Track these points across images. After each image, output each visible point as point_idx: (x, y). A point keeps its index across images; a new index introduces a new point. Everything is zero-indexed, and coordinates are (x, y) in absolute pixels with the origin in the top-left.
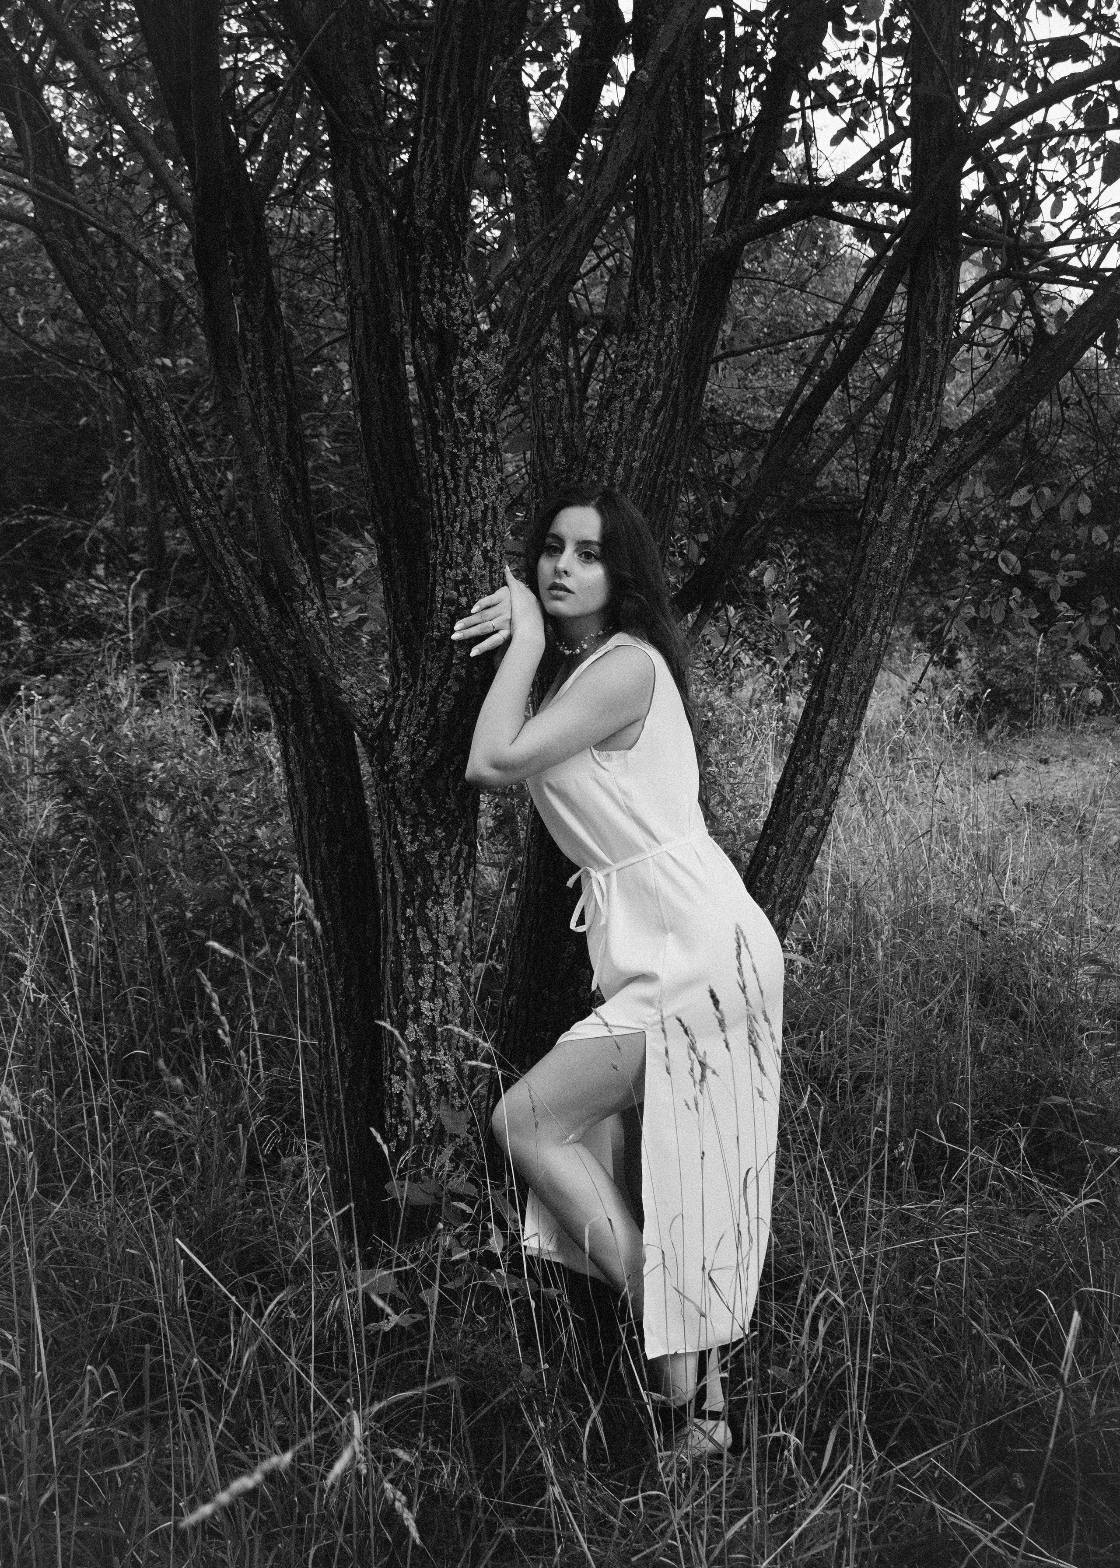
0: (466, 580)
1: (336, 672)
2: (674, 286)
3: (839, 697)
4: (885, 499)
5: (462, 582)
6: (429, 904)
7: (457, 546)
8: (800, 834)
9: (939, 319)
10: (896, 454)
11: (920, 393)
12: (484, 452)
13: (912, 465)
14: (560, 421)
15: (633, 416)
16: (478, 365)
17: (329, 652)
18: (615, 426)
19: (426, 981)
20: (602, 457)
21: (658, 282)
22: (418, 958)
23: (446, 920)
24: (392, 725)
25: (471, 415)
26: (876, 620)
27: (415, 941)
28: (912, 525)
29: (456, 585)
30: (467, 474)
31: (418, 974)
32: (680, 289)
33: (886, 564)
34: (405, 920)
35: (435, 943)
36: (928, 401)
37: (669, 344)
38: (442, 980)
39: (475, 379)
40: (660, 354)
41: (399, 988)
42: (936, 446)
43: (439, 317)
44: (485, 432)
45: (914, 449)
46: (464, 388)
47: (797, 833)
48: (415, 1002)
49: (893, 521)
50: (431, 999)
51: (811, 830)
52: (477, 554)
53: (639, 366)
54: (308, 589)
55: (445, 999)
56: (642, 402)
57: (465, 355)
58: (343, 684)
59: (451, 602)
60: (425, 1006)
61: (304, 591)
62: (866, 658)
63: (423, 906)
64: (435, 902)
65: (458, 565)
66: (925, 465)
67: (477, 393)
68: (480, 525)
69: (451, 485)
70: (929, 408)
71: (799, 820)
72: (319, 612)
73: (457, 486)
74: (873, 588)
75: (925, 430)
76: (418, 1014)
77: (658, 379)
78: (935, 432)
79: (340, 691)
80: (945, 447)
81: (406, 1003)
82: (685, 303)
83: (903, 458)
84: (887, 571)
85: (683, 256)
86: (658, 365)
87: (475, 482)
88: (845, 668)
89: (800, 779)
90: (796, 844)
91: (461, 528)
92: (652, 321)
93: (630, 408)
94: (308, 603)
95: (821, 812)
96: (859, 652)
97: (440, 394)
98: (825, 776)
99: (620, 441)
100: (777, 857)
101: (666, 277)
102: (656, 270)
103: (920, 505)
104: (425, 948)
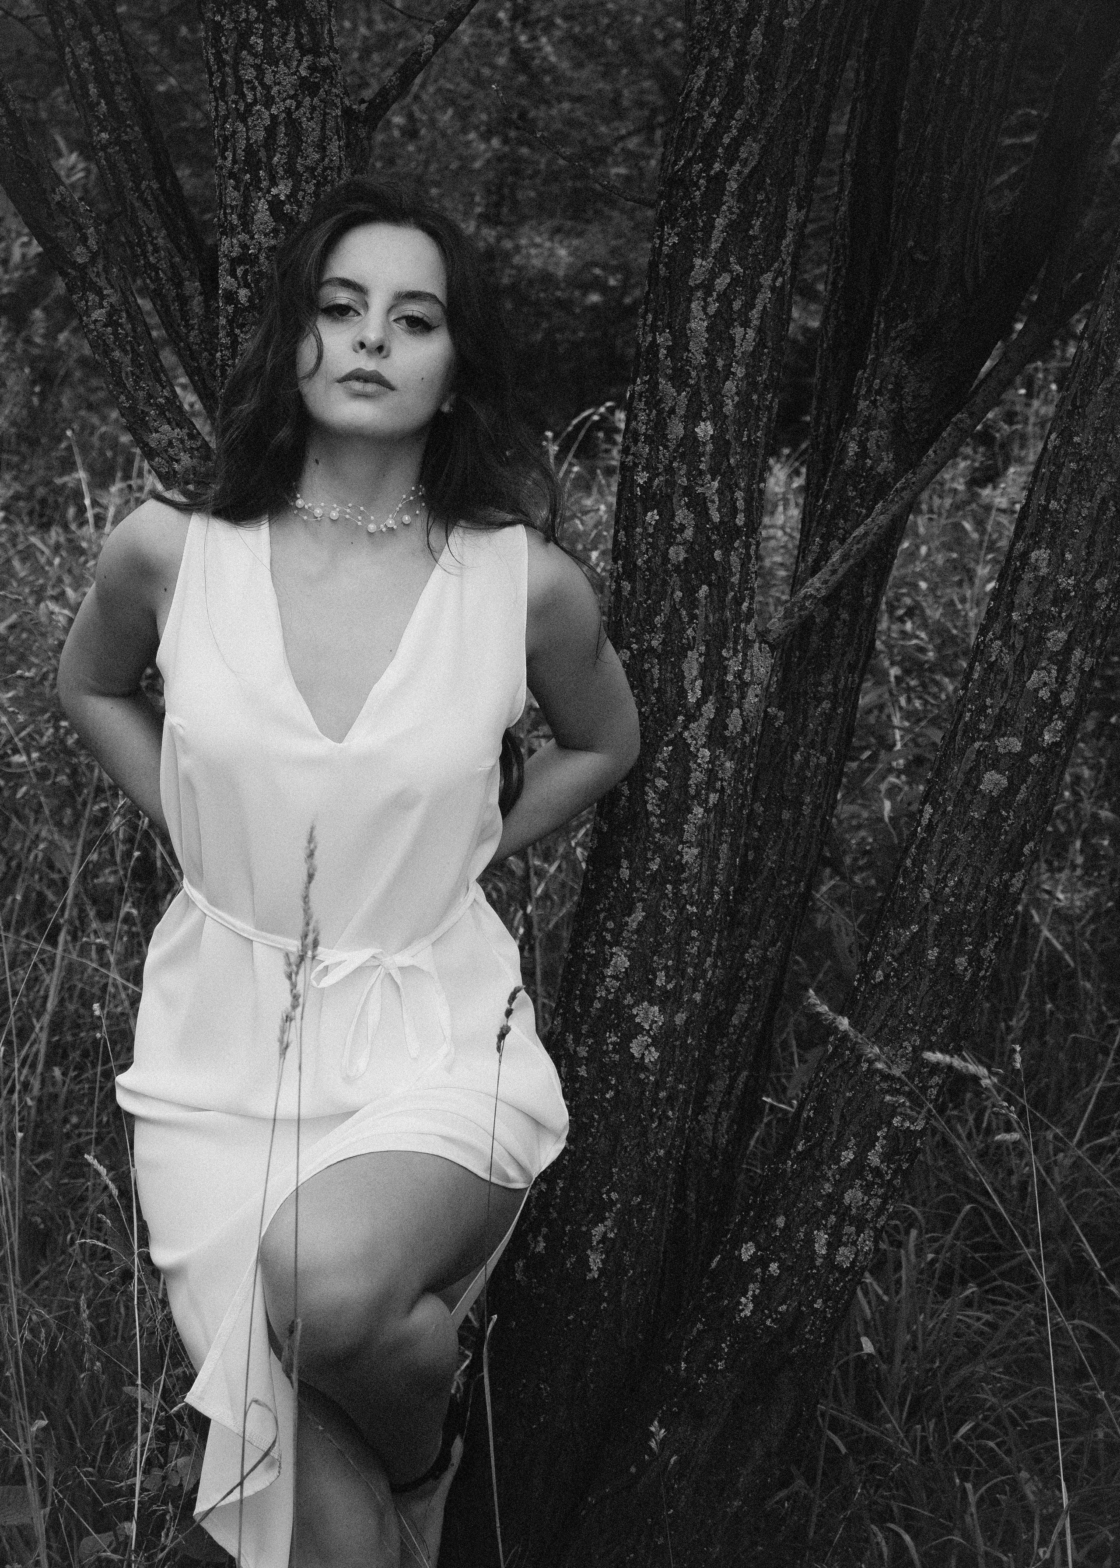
3: (1053, 505)
17: (130, 383)
30: (237, 62)
61: (84, 277)
68: (262, 154)
87: (249, 74)
88: (1070, 442)
91: (235, 161)
94: (91, 297)
95: (1016, 745)
98: (1023, 668)
100: (931, 828)
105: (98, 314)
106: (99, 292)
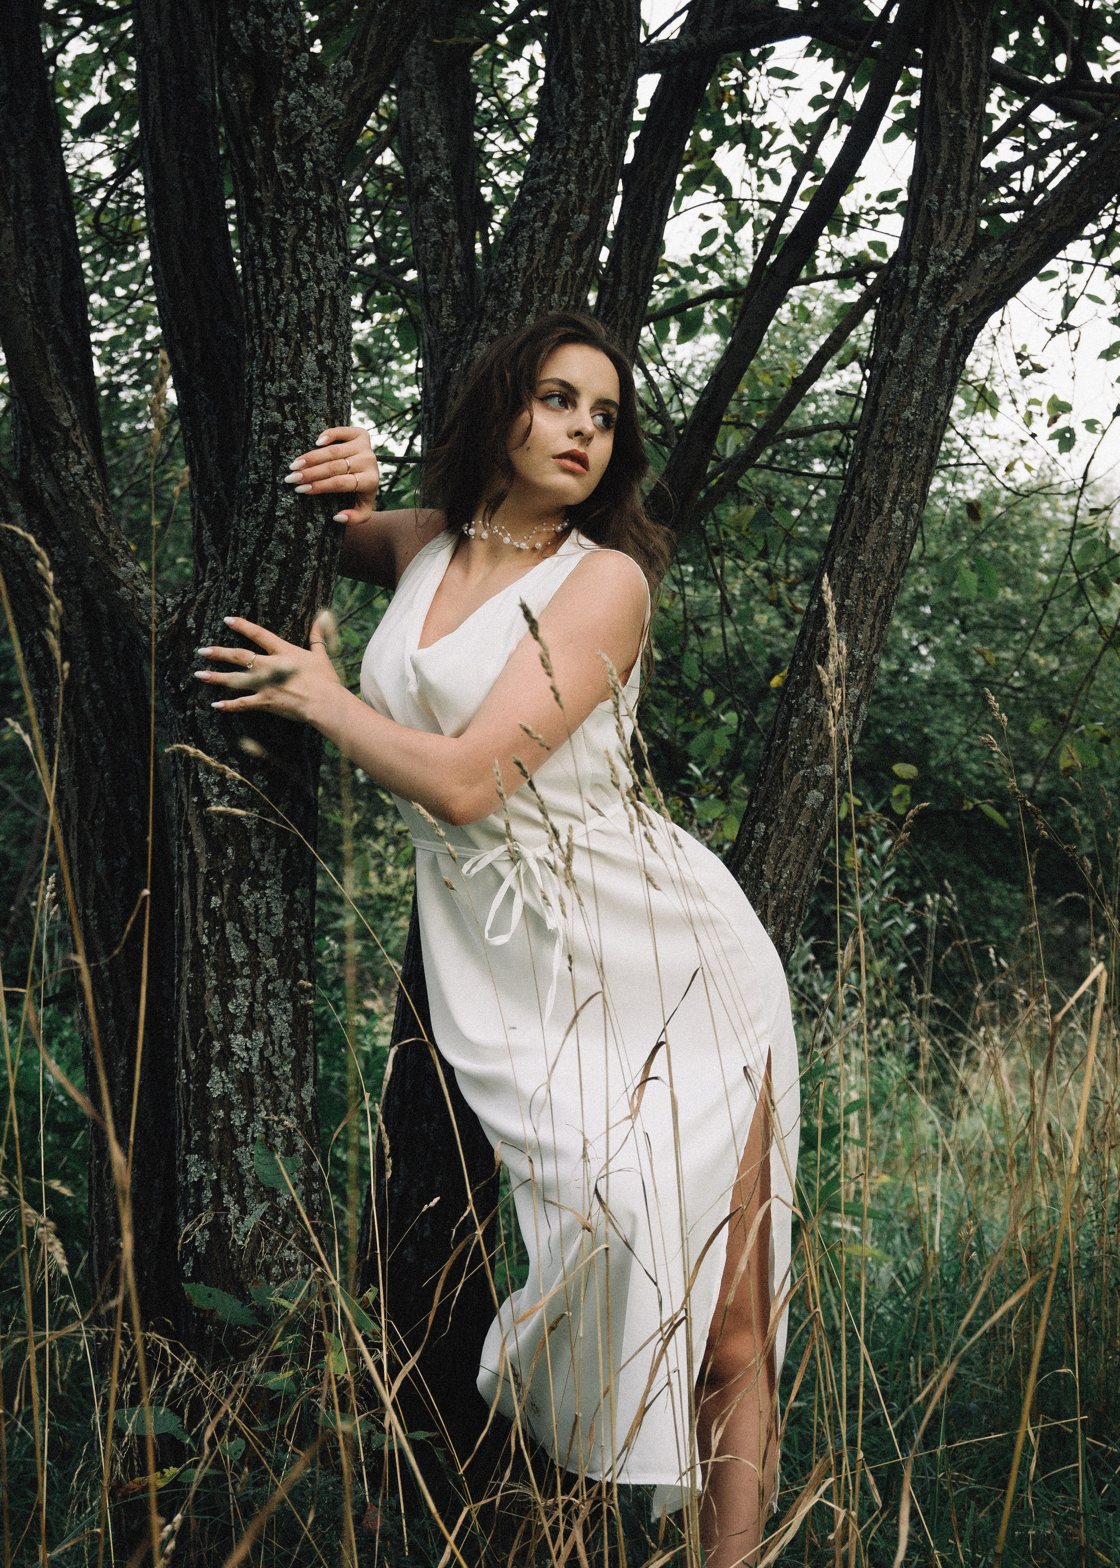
0: (293, 396)
1: (111, 555)
2: (601, 77)
4: (901, 328)
5: (288, 399)
6: (245, 888)
7: (281, 349)
8: (799, 800)
9: (964, 86)
10: (914, 268)
11: (944, 182)
12: (320, 218)
13: (938, 281)
14: (449, 272)
15: (548, 248)
16: (309, 99)
17: (102, 526)
18: (523, 261)
19: (239, 1004)
20: (504, 304)
21: (579, 72)
22: (228, 970)
23: (270, 914)
24: (191, 622)
25: (300, 167)
26: (896, 493)
27: (224, 943)
28: (940, 362)
29: (280, 402)
30: (294, 249)
31: (226, 994)
32: (610, 81)
33: (907, 414)
34: (209, 913)
35: (253, 946)
36: (955, 193)
37: (596, 153)
38: (264, 1005)
39: (305, 119)
40: (583, 166)
41: (199, 1017)
42: (972, 255)
43: (255, 36)
44: (320, 192)
45: (939, 260)
46: (290, 130)
47: (795, 801)
48: (223, 1036)
49: (914, 356)
50: (246, 1032)
51: (815, 796)
52: (310, 361)
53: (554, 182)
54: (73, 435)
55: (268, 1033)
56: (562, 228)
57: (290, 88)
58: (121, 573)
59: (274, 428)
60: (238, 1041)
61: (67, 437)
62: (885, 546)
63: (235, 891)
64: (254, 886)
65: (282, 376)
66: (955, 279)
67: (308, 137)
68: (313, 319)
69: (272, 264)
70: (957, 204)
71: (797, 779)
72: (88, 469)
73: (280, 265)
74: (888, 448)
75: (954, 234)
76: (227, 1053)
77: (582, 199)
78: (968, 239)
79: (118, 583)
80: (982, 257)
81: (209, 1038)
82: (617, 102)
83: (924, 269)
84: (908, 425)
85: (613, 39)
86: (582, 181)
87: (307, 259)
88: (855, 559)
89: (795, 722)
90: (793, 818)
91: (287, 323)
92: (573, 123)
93: (543, 237)
94: (72, 455)
96: (872, 538)
97: (258, 141)
99: (530, 281)
100: (766, 838)
101: (590, 65)
102: (576, 56)
103: (950, 333)
104: (239, 954)
105: (77, 469)
106: (78, 452)
